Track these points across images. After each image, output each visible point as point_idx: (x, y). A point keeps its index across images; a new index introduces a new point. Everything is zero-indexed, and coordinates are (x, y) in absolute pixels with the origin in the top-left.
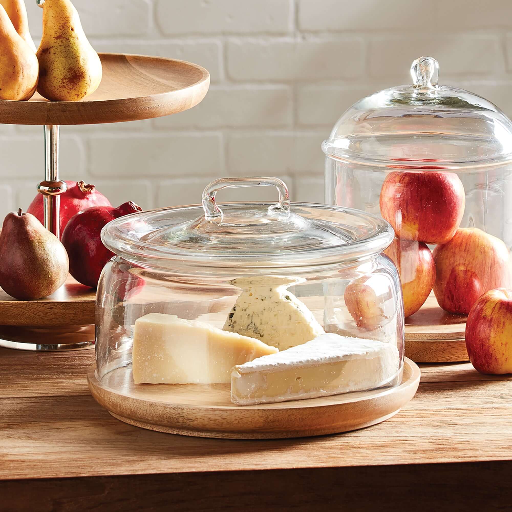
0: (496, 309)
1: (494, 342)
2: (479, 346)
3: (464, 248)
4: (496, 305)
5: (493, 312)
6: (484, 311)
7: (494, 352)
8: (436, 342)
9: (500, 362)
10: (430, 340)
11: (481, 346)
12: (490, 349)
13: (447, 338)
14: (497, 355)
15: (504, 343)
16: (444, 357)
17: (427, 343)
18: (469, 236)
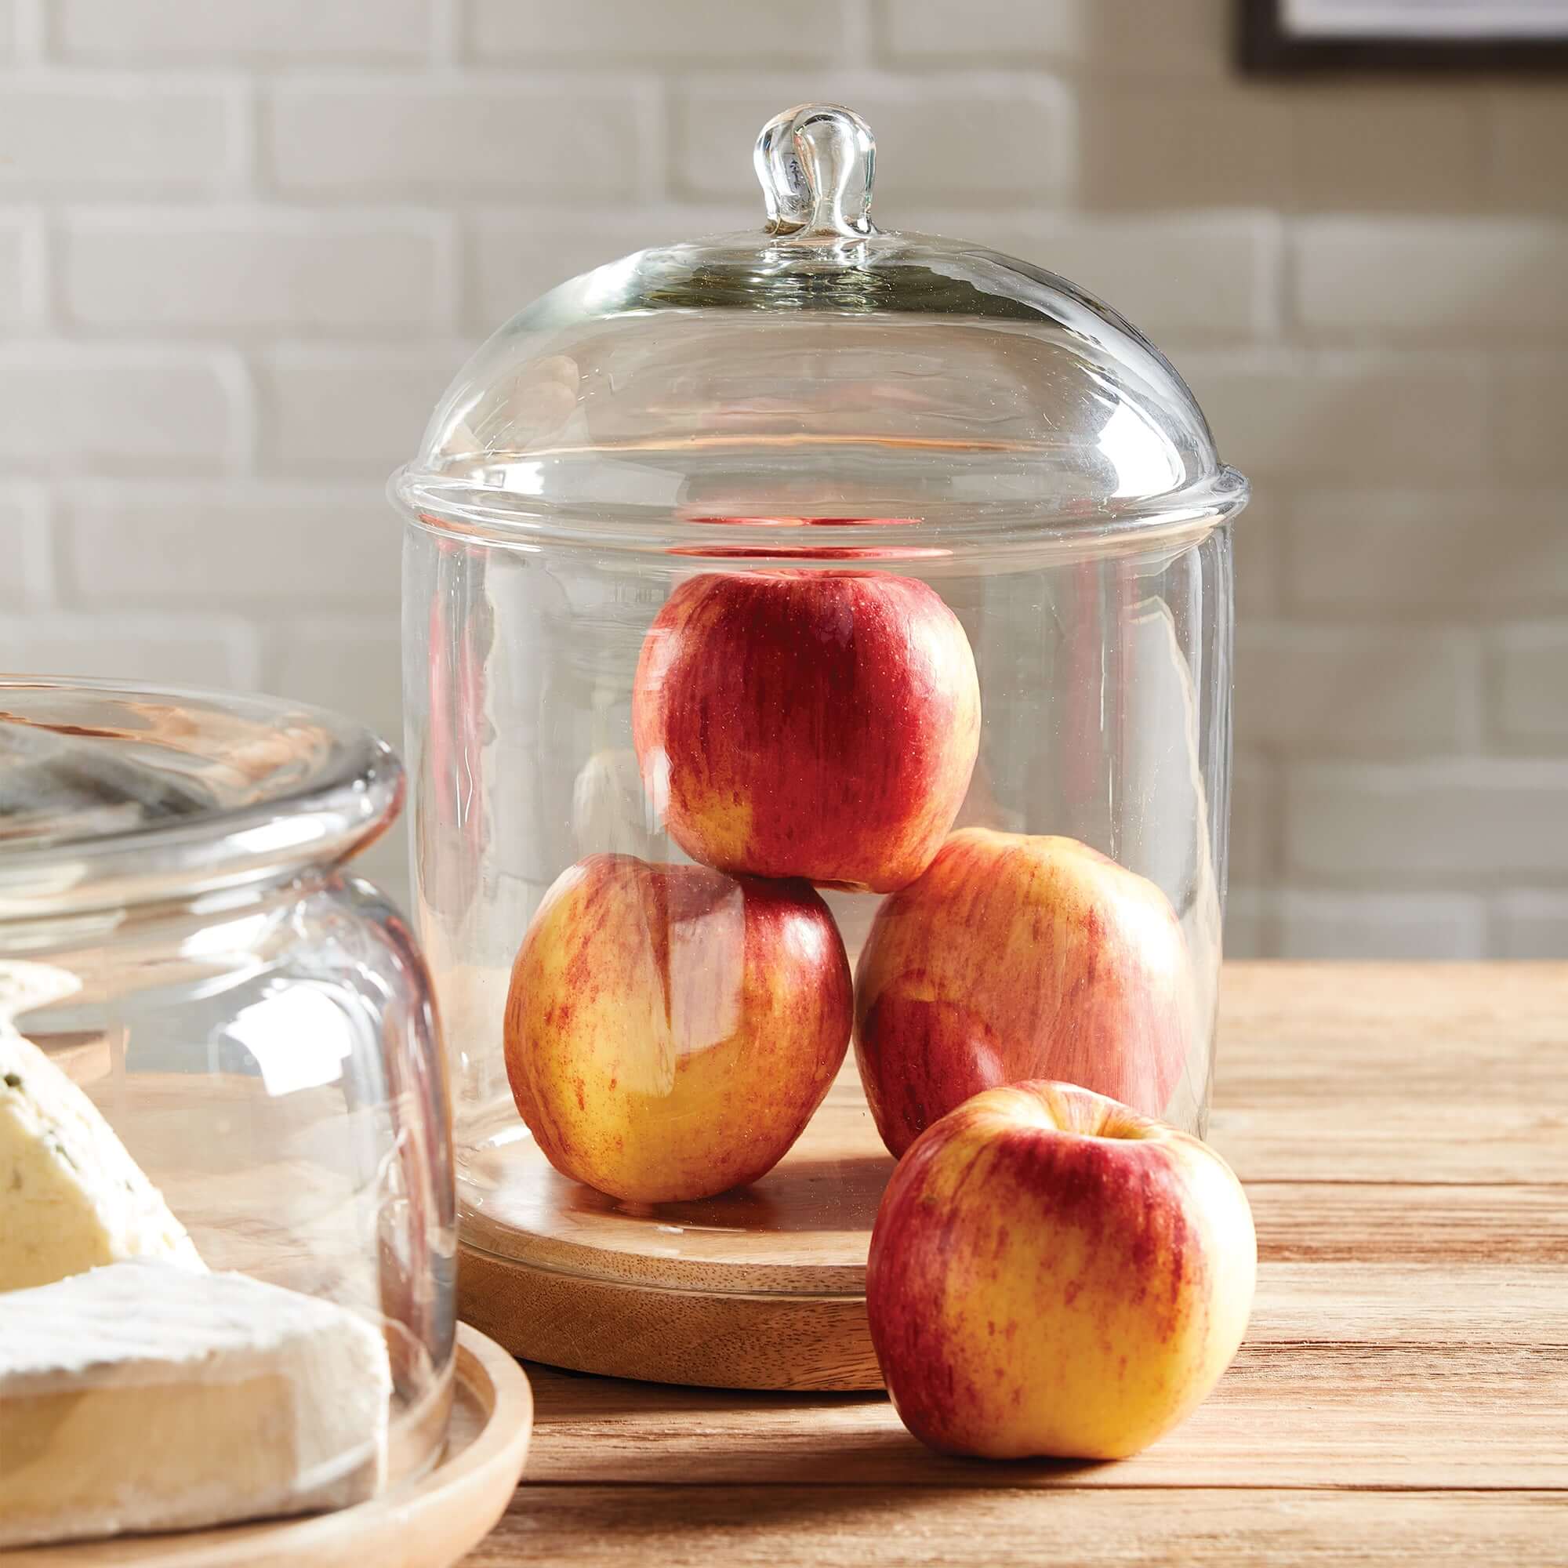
0: (977, 1174)
1: (961, 1317)
2: (901, 1333)
3: (965, 910)
4: (980, 1153)
5: (962, 1183)
6: (930, 1179)
7: (960, 1360)
8: (782, 1302)
9: (989, 1407)
10: (761, 1293)
11: (911, 1331)
12: (946, 1349)
13: (833, 1289)
14: (975, 1377)
15: (1001, 1322)
16: (817, 1369)
17: (742, 1307)
18: (997, 861)
